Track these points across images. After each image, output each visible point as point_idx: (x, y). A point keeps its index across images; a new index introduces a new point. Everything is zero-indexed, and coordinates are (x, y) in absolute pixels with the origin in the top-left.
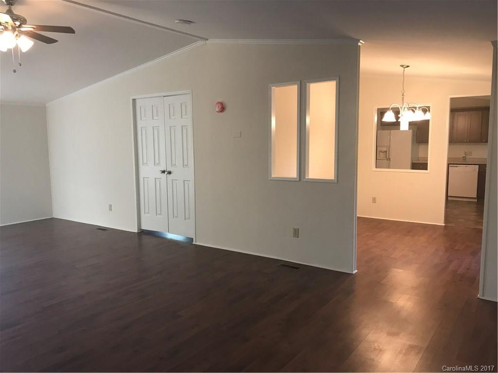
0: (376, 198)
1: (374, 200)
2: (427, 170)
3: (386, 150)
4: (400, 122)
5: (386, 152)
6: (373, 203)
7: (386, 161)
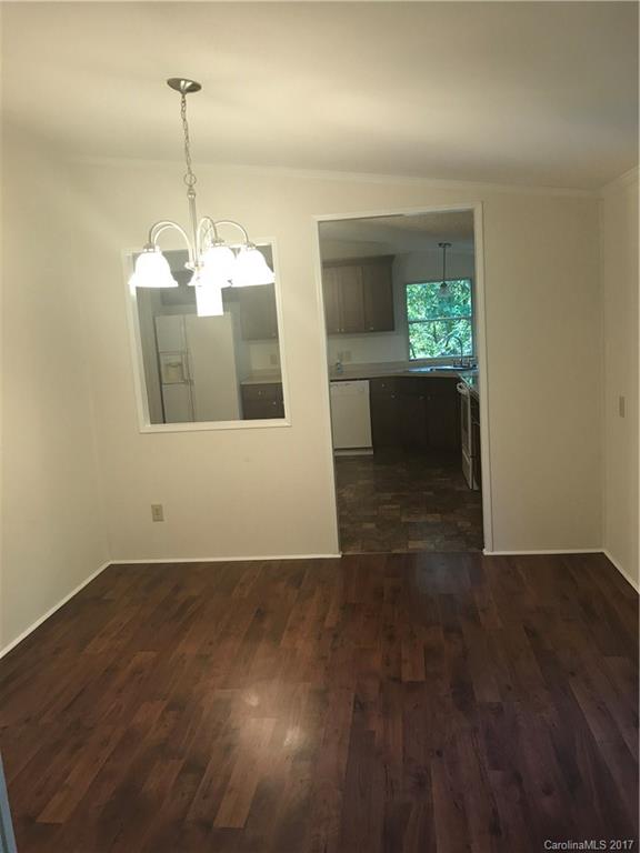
0: (160, 506)
1: (157, 513)
2: (283, 417)
3: (179, 360)
4: (193, 288)
5: (180, 365)
6: (155, 520)
7: (183, 386)
